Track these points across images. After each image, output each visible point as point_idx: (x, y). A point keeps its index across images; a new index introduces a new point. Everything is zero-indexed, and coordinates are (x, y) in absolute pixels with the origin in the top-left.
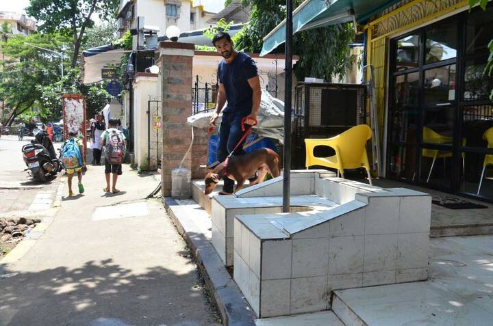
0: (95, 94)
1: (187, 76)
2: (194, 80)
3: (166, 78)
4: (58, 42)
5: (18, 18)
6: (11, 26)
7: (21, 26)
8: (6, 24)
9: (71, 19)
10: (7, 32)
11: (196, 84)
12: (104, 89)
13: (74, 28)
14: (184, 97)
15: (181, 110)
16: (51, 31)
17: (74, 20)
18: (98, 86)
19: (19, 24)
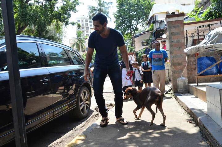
0: (140, 56)
1: (182, 30)
2: (185, 33)
3: (170, 33)
9: (130, 29)
11: (187, 34)
13: (131, 32)
14: (181, 41)
15: (179, 48)
17: (131, 29)
18: (142, 53)
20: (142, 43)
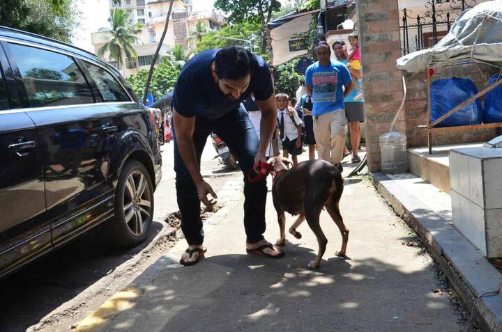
0: (287, 78)
1: (392, 8)
2: (401, 15)
3: (363, 15)
4: (247, 31)
5: (209, 15)
6: (204, 26)
7: (213, 23)
8: (199, 24)
9: (258, 4)
10: (200, 31)
11: (405, 20)
12: (296, 72)
13: (261, 14)
14: (389, 37)
15: (386, 54)
16: (240, 20)
17: (261, 5)
18: (290, 70)
19: (211, 22)
20: (290, 42)
